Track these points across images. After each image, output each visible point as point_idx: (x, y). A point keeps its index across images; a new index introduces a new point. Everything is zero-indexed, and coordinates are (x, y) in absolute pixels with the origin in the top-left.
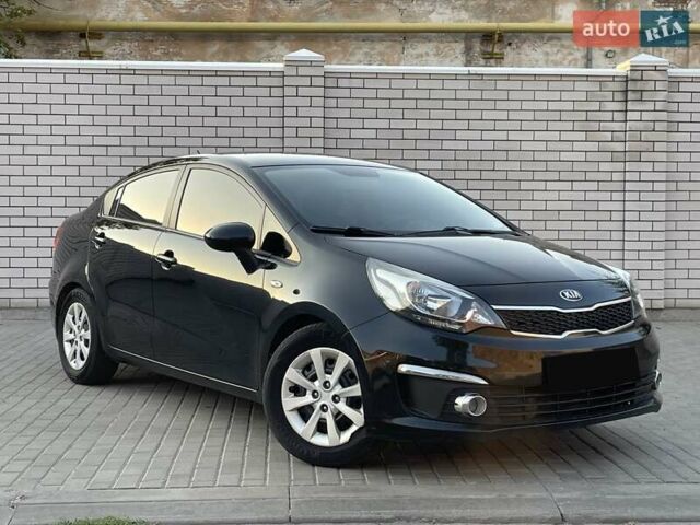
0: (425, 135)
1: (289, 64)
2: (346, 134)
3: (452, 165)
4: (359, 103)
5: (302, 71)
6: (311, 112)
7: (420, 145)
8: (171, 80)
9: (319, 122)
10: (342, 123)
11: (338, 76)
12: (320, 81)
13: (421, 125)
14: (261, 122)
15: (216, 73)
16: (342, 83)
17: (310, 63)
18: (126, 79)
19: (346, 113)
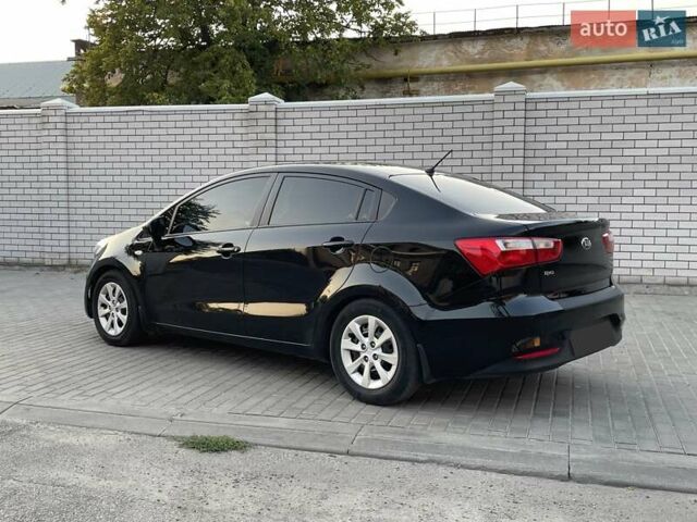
0: (608, 144)
1: (498, 94)
2: (542, 146)
3: (631, 168)
4: (554, 121)
5: (508, 99)
6: (514, 130)
7: (604, 152)
8: (410, 111)
9: (521, 138)
10: (539, 138)
11: (537, 101)
12: (522, 106)
13: (604, 136)
14: (476, 139)
15: (443, 104)
16: (540, 106)
17: (514, 93)
18: (379, 112)
19: (543, 130)
